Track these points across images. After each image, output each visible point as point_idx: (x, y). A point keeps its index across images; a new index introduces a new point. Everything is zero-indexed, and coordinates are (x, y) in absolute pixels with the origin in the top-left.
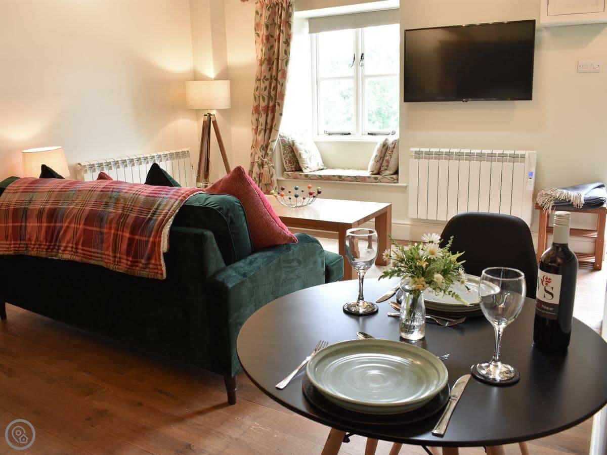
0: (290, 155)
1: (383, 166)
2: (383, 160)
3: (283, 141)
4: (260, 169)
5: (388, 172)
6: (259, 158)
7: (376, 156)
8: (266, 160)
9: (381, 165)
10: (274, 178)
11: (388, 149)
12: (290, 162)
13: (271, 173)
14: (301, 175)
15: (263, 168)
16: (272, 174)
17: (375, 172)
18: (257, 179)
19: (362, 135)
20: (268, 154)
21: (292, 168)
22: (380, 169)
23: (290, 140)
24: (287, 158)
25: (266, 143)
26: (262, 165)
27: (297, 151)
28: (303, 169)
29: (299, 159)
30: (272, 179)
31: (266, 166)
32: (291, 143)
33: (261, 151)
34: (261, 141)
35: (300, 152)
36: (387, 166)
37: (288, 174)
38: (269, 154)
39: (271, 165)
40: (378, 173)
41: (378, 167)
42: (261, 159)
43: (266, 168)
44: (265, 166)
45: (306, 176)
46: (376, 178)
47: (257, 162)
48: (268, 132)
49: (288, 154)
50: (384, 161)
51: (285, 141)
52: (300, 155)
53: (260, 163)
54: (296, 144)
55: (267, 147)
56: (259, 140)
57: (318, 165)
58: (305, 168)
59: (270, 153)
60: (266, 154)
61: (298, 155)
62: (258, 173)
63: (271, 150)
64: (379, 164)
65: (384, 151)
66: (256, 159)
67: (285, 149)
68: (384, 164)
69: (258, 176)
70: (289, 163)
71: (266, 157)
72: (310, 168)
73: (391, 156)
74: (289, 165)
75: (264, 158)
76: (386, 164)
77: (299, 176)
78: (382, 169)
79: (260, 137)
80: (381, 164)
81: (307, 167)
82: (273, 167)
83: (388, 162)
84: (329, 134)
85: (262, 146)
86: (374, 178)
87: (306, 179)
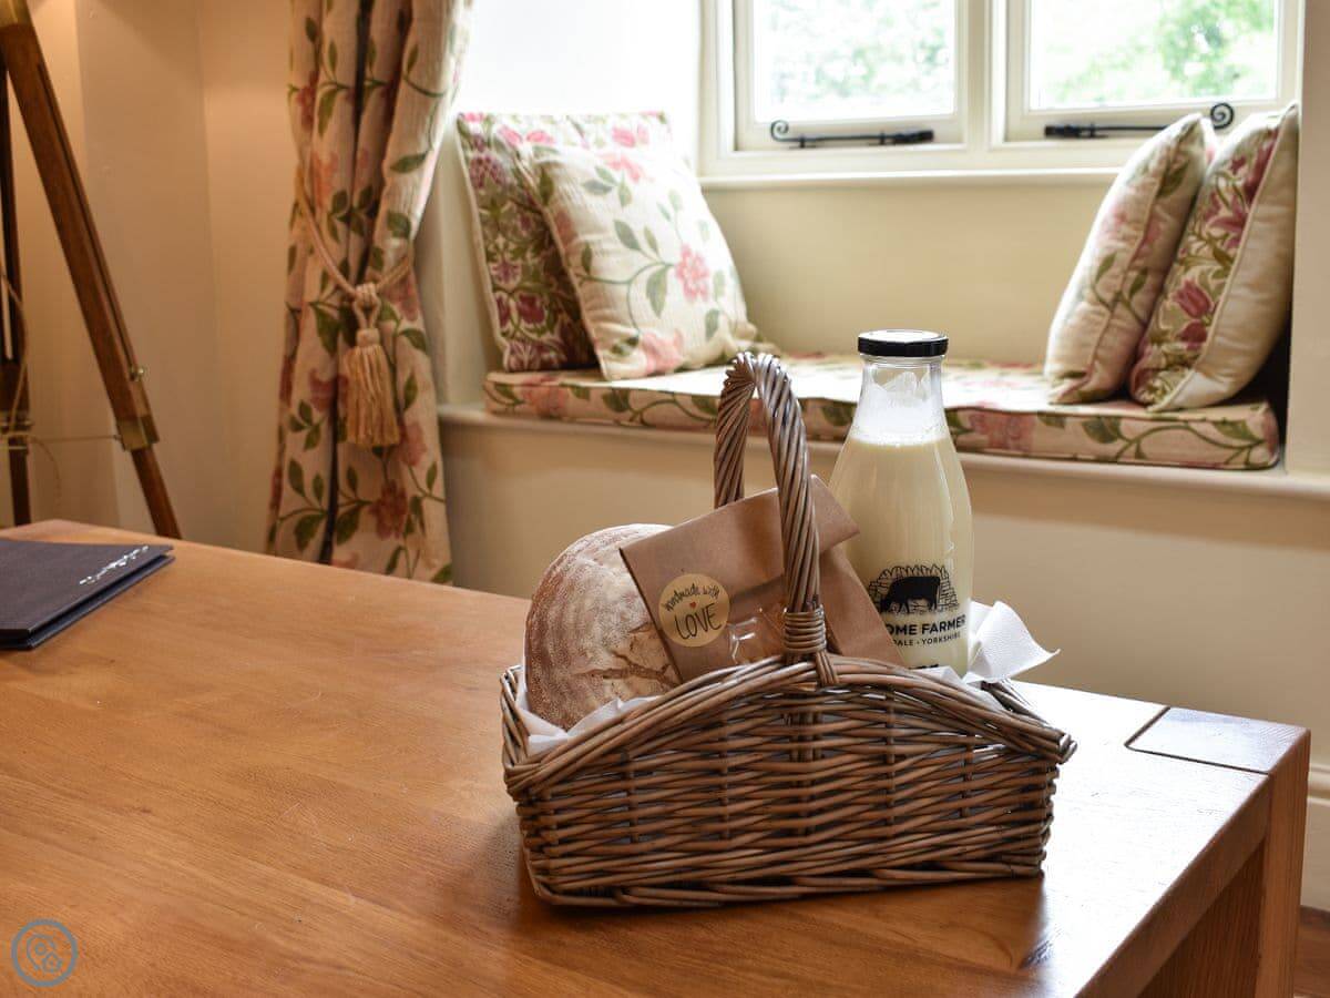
0: (531, 259)
1: (1159, 339)
2: (1160, 291)
3: (484, 173)
4: (332, 349)
5: (1193, 384)
6: (325, 277)
7: (1107, 263)
8: (367, 291)
9: (1143, 333)
10: (424, 413)
11: (1204, 205)
12: (530, 312)
13: (403, 378)
14: (584, 393)
15: (352, 342)
16: (411, 386)
17: (1092, 384)
18: (318, 416)
19: (1007, 139)
20: (379, 253)
21: (541, 348)
22: (1135, 355)
23: (524, 165)
24: (513, 284)
25: (364, 176)
26: (343, 327)
27: (569, 237)
28: (601, 353)
29: (581, 292)
30: (409, 417)
31: (367, 332)
32: (533, 182)
33: (334, 232)
34: (332, 168)
35: (583, 238)
36: (1195, 335)
37: (504, 389)
38: (390, 257)
39: (406, 325)
40: (1122, 391)
41: (1117, 343)
42: (338, 288)
43: (368, 342)
44: (362, 333)
45: (619, 399)
46: (1105, 430)
47: (313, 304)
48: (373, 102)
49: (520, 252)
50: (1169, 303)
51: (495, 170)
52: (587, 258)
53: (335, 314)
54: (562, 187)
55: (371, 202)
56: (325, 158)
57: (711, 328)
58: (616, 350)
59: (392, 245)
60: (370, 257)
61: (576, 260)
62: (325, 377)
63: (399, 224)
64: (1125, 320)
65: (1167, 224)
66: (312, 291)
67: (494, 225)
68: (1171, 317)
69: (323, 395)
70: (522, 313)
71: (369, 271)
72: (652, 351)
73: (1223, 258)
74: (523, 325)
75: (360, 280)
76: (1186, 322)
77: (573, 402)
78: (1153, 355)
79: (329, 143)
80: (1144, 325)
81: (633, 342)
82: (420, 341)
83: (1199, 303)
84: (803, 142)
85: (341, 199)
86: (1085, 425)
87: (618, 423)
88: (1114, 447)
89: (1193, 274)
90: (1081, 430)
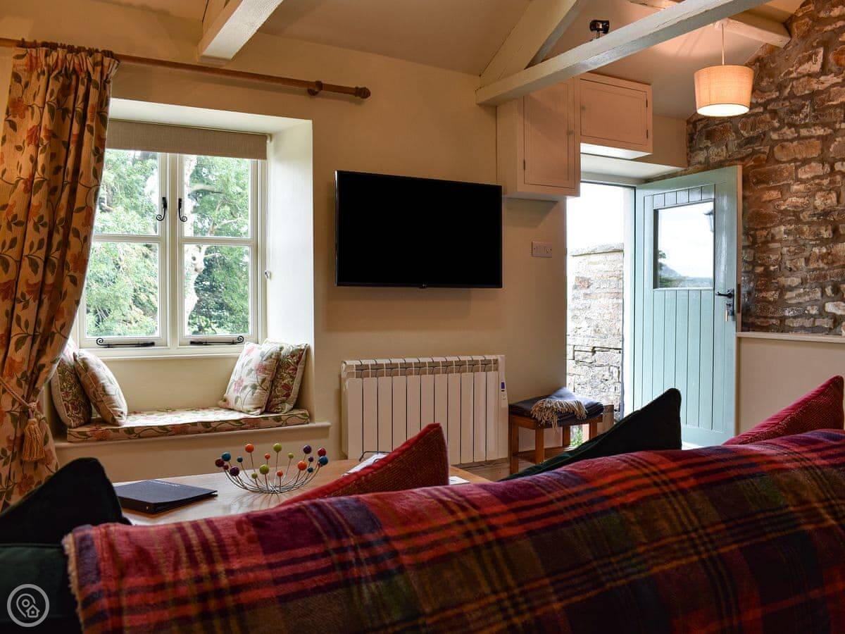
0: (74, 390)
1: (277, 397)
4: (15, 427)
5: (287, 406)
8: (32, 405)
9: (272, 397)
11: (285, 365)
13: (44, 435)
16: (47, 437)
17: (263, 410)
18: (9, 453)
19: (180, 344)
20: (38, 392)
22: (271, 402)
24: (70, 398)
25: (33, 365)
26: (19, 419)
27: (96, 381)
28: (116, 418)
30: (46, 448)
31: (33, 420)
35: (102, 382)
36: (287, 395)
37: (82, 433)
39: (43, 416)
43: (33, 423)
45: (129, 431)
47: (9, 412)
49: (71, 388)
50: (279, 388)
53: (18, 414)
54: (92, 366)
55: (36, 375)
56: (18, 359)
60: (32, 392)
62: (12, 438)
63: (46, 381)
66: (7, 406)
67: (63, 379)
68: (280, 392)
69: (14, 444)
70: (72, 408)
73: (292, 377)
74: (74, 412)
76: (284, 393)
77: (112, 434)
78: (277, 401)
83: (288, 388)
84: (109, 345)
86: (274, 419)
87: (130, 438)
88: (280, 423)
89: (286, 381)
90: (273, 421)
